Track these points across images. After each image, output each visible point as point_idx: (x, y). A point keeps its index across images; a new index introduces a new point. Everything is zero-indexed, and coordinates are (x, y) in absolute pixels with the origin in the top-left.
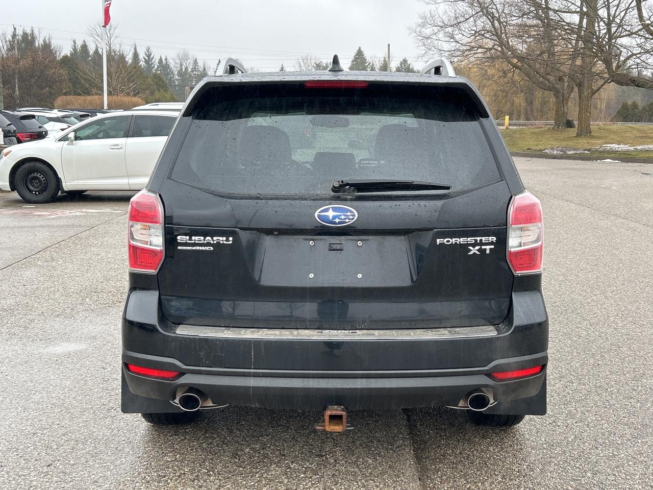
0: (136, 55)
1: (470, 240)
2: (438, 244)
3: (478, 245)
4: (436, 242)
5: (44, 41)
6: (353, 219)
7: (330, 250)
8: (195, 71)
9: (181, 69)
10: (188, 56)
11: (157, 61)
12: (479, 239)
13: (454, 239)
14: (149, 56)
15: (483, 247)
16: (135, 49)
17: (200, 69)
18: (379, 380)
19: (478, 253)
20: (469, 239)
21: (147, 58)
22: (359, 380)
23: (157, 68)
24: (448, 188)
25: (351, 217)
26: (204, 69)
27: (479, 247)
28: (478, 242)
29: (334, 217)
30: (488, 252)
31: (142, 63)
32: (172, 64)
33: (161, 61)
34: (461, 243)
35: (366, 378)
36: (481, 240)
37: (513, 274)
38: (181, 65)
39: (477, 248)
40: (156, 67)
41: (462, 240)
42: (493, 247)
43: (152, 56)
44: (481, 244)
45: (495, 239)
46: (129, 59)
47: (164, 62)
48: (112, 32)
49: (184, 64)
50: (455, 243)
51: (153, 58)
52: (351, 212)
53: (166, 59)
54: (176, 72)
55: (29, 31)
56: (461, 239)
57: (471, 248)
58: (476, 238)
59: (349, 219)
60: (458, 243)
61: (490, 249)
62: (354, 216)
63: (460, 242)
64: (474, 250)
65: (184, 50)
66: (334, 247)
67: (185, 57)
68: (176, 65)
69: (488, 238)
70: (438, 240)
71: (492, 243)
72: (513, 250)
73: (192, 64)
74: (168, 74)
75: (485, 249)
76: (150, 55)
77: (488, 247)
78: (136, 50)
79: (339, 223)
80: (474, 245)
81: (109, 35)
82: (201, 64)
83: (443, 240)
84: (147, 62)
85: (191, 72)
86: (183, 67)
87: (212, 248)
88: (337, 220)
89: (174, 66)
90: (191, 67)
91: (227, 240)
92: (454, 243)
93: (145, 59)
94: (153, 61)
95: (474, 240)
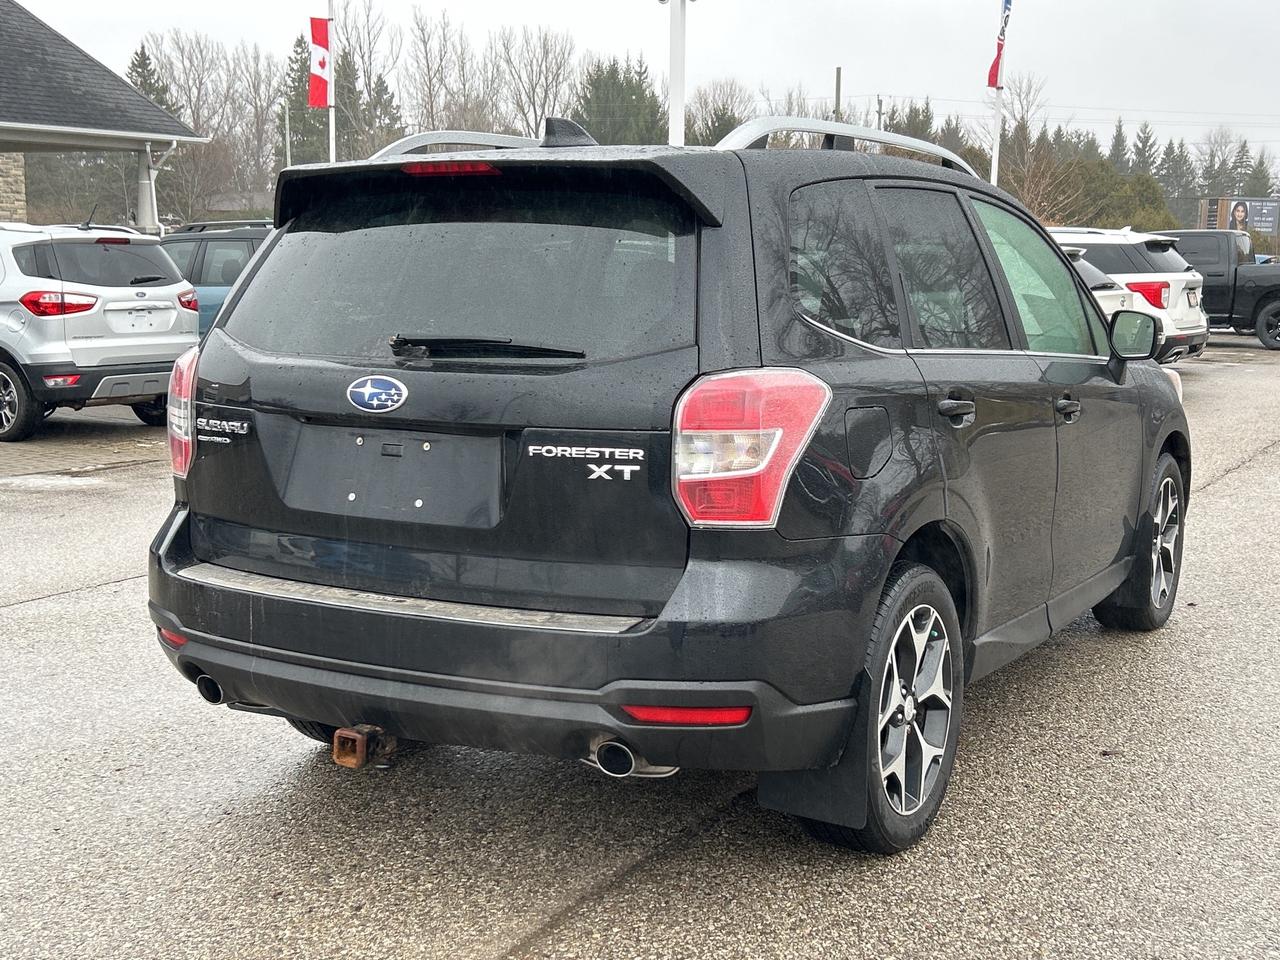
0: (1119, 140)
1: (592, 452)
2: (531, 454)
3: (607, 462)
4: (528, 452)
5: (948, 123)
6: (398, 401)
7: (384, 455)
8: (1241, 167)
9: (1212, 165)
10: (1229, 137)
11: (1163, 149)
12: (607, 451)
13: (560, 449)
14: (1145, 141)
15: (617, 467)
16: (1119, 128)
17: (1252, 164)
18: (421, 688)
19: (608, 477)
20: (588, 450)
21: (1140, 145)
22: (390, 684)
23: (1161, 164)
24: (582, 355)
25: (396, 398)
26: (1261, 163)
27: (609, 466)
28: (607, 456)
29: (372, 396)
30: (627, 476)
31: (1131, 156)
32: (1193, 155)
33: (1170, 149)
34: (574, 456)
35: (403, 682)
36: (612, 454)
37: (687, 525)
38: (1212, 156)
39: (606, 467)
40: (1159, 161)
41: (574, 452)
42: (637, 468)
43: (1151, 142)
44: (612, 460)
45: (641, 452)
46: (1105, 149)
47: (1177, 151)
48: (1031, 98)
49: (1219, 153)
50: (563, 455)
51: (1152, 146)
52: (397, 389)
53: (1181, 146)
54: (1201, 172)
55: (920, 105)
56: (574, 449)
57: (593, 467)
58: (602, 449)
59: (393, 401)
60: (569, 456)
61: (632, 472)
62: (400, 395)
63: (571, 454)
64: (599, 472)
65: (1221, 126)
66: (390, 450)
67: (1223, 139)
68: (1202, 158)
69: (627, 450)
70: (531, 448)
71: (635, 461)
72: (684, 478)
73: (1235, 154)
74: (1182, 175)
75: (622, 472)
76: (1147, 139)
77: (627, 470)
78: (1120, 130)
79: (379, 407)
80: (600, 462)
81: (1025, 102)
82: (1254, 153)
83: (540, 448)
84: (1140, 152)
85: (1233, 168)
86: (1216, 159)
87: (228, 441)
88: (375, 402)
89: (1196, 158)
90: (1233, 160)
91: (242, 428)
92: (559, 455)
93: (1136, 146)
94: (1153, 150)
95: (599, 452)
